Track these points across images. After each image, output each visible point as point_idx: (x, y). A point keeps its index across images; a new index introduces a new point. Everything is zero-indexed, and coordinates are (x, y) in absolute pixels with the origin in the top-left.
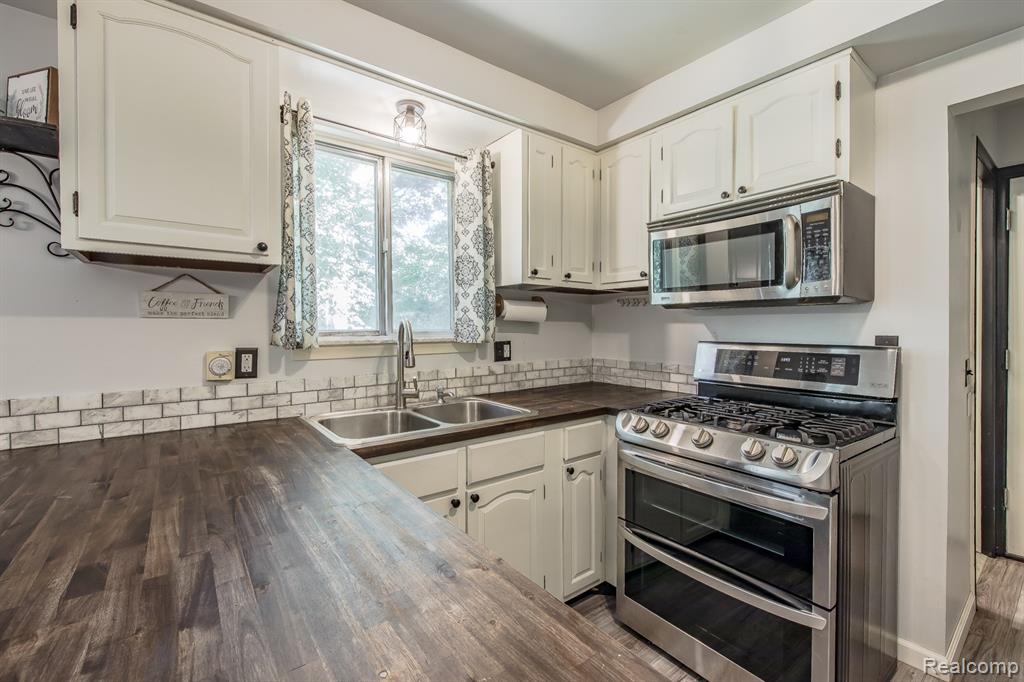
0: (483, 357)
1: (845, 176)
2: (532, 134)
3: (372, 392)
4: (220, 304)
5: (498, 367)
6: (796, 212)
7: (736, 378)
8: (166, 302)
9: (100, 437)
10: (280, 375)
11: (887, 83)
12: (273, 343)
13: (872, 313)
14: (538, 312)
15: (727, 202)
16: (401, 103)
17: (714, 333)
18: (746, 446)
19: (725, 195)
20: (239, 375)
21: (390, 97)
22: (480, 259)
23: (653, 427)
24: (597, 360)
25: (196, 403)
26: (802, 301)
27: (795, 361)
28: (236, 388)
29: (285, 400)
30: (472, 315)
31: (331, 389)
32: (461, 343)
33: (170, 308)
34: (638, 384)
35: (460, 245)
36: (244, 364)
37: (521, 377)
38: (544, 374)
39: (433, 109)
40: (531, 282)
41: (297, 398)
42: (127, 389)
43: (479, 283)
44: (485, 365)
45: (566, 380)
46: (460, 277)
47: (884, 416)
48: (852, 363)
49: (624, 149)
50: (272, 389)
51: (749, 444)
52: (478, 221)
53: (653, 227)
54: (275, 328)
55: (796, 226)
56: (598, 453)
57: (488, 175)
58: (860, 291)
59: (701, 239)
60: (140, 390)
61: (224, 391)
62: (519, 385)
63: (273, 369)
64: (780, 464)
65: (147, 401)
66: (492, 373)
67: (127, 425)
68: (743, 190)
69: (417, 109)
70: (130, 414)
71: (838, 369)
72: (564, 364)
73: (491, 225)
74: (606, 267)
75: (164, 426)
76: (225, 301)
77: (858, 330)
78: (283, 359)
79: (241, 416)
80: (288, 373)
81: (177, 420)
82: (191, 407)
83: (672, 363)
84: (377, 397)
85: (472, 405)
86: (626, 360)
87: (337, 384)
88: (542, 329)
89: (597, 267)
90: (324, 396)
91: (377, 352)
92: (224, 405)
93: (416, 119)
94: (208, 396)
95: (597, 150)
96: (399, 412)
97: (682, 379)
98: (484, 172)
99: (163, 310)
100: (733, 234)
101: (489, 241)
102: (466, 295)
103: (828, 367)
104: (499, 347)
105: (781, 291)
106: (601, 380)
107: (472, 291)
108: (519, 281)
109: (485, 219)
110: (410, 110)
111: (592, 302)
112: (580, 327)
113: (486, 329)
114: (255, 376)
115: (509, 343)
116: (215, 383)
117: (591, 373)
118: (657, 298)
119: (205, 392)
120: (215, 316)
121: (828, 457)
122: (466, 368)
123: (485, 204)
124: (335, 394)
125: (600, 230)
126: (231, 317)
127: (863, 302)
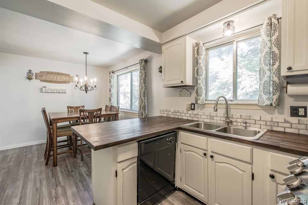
5: (294, 120)
10: (199, 110)
20: (192, 109)
28: (190, 112)
29: (200, 116)
31: (210, 116)
33: (182, 95)
36: (192, 107)
41: (202, 117)
44: (282, 117)
50: (197, 114)
63: (198, 109)
65: (179, 112)
66: (287, 122)
67: (176, 116)
69: (231, 23)
70: (177, 114)
76: (189, 93)
79: (192, 118)
80: (201, 110)
81: (182, 117)
82: (184, 115)
87: (212, 115)
90: (208, 117)
92: (189, 115)
93: (231, 27)
94: (186, 113)
104: (296, 109)
114: (194, 110)
116: (188, 110)
120: (188, 96)
126: (190, 96)
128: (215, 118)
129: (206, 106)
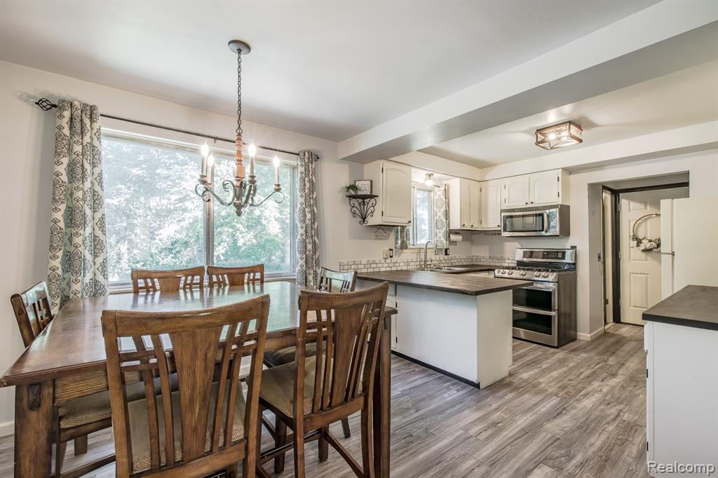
0: (441, 254)
1: (560, 203)
2: (463, 180)
4: (387, 236)
5: (446, 257)
6: (547, 211)
7: (525, 259)
8: (377, 236)
10: (397, 257)
11: (573, 174)
12: (396, 247)
13: (569, 239)
14: (459, 238)
15: (527, 206)
16: (427, 175)
17: (522, 245)
19: (527, 203)
20: (390, 256)
21: (425, 173)
22: (444, 220)
23: (507, 273)
24: (475, 256)
26: (549, 236)
27: (547, 254)
28: (389, 261)
29: (398, 265)
30: (443, 239)
31: (408, 262)
32: (437, 249)
34: (494, 264)
35: (438, 215)
37: (452, 261)
38: (459, 261)
39: (436, 175)
40: (462, 228)
41: (401, 264)
43: (444, 229)
44: (442, 256)
46: (438, 226)
47: (574, 266)
48: (564, 253)
49: (491, 182)
50: (396, 261)
51: (536, 273)
52: (444, 208)
53: (502, 211)
54: (397, 242)
55: (548, 216)
57: (446, 192)
58: (565, 231)
59: (511, 217)
61: (387, 261)
63: (396, 255)
64: (544, 277)
66: (445, 259)
67: (371, 269)
68: (532, 203)
71: (560, 255)
72: (464, 257)
73: (447, 209)
74: (483, 223)
77: (567, 244)
78: (398, 252)
79: (390, 268)
80: (399, 257)
81: (379, 268)
83: (506, 256)
84: (417, 265)
86: (488, 255)
88: (459, 244)
89: (481, 223)
91: (417, 251)
93: (431, 178)
94: (384, 262)
95: (480, 182)
97: (510, 261)
99: (377, 238)
101: (447, 214)
102: (440, 232)
103: (557, 255)
104: (446, 250)
105: (543, 233)
107: (442, 231)
108: (459, 228)
109: (446, 207)
110: (430, 176)
111: (472, 234)
112: (469, 243)
113: (446, 244)
115: (449, 249)
117: (473, 261)
118: (504, 234)
121: (555, 274)
122: (438, 257)
123: (446, 202)
124: (408, 263)
125: (481, 210)
126: (388, 239)
127: (566, 236)
128: (411, 264)
129: (405, 251)
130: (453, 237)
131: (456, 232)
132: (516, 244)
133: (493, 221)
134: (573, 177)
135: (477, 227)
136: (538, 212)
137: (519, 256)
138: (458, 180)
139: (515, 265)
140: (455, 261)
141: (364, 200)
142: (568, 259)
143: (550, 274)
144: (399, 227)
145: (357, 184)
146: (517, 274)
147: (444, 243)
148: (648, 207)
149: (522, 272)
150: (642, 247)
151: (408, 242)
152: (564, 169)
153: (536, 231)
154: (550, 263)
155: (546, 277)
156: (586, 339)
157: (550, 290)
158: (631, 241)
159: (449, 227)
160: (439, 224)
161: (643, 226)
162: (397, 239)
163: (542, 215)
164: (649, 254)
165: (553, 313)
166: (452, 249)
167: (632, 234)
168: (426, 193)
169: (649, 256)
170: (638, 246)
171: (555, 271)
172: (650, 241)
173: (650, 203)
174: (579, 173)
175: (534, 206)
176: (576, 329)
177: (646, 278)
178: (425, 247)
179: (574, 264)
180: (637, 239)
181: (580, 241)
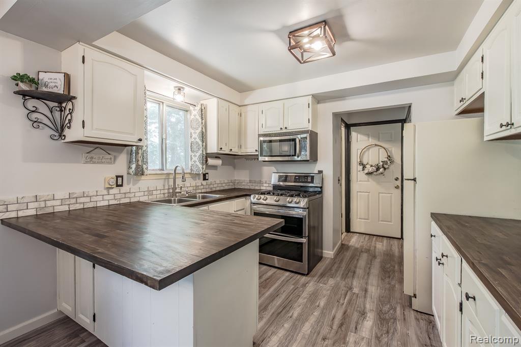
0: (199, 179)
1: (310, 129)
2: (220, 100)
3: (162, 192)
4: (111, 158)
5: (204, 183)
6: (299, 136)
7: (281, 183)
8: (92, 158)
9: (68, 209)
10: (131, 185)
11: (320, 103)
12: (128, 174)
13: (317, 164)
14: (218, 162)
15: (282, 131)
16: (175, 87)
17: (277, 170)
18: (288, 200)
19: (281, 129)
20: (118, 186)
21: (173, 85)
22: (200, 143)
23: (262, 198)
24: (237, 180)
25: (102, 196)
26: (301, 161)
27: (299, 178)
28: (115, 190)
29: (132, 195)
30: (198, 163)
31: (149, 191)
32: (193, 173)
33: (93, 160)
34: (252, 188)
35: (193, 137)
36: (119, 181)
37: (212, 186)
38: (219, 185)
39: (187, 90)
40: (219, 152)
41: (137, 194)
42: (78, 191)
43: (200, 152)
44: (200, 181)
45: (226, 187)
46: (193, 149)
47: (320, 192)
48: (313, 177)
49: (249, 108)
50: (128, 191)
51: (289, 199)
52: (200, 129)
53: (260, 136)
54: (130, 168)
55: (299, 141)
56: (244, 209)
57: (203, 112)
58: (314, 158)
59: (270, 141)
60: (82, 191)
61: (112, 191)
62: (211, 189)
63: (128, 183)
64: (296, 203)
65: (85, 195)
66: (202, 185)
67: (78, 205)
68: (286, 128)
69: (182, 89)
70: (79, 200)
71: (309, 179)
72: (226, 181)
73: (204, 131)
74: (243, 147)
75: (91, 205)
76: (113, 157)
77: (314, 169)
78: (132, 179)
79: (118, 201)
80: (133, 185)
81: (95, 203)
82: (100, 198)
83: (264, 180)
84: (164, 194)
85: (199, 196)
86: (248, 179)
87: (150, 189)
88: (218, 169)
89: (240, 147)
90: (146, 193)
91: (164, 177)
92: (112, 197)
93: (181, 93)
95: (240, 106)
96: (176, 198)
97: (267, 185)
98: (202, 111)
99: (91, 161)
100: (281, 141)
101: (203, 136)
102: (195, 156)
103: (307, 179)
104: (204, 175)
105: (296, 158)
106: (239, 187)
107: (198, 154)
108: (216, 151)
109: (202, 128)
110: (180, 89)
111: (235, 159)
112: (231, 167)
113: (203, 168)
114: (123, 186)
115: (208, 174)
116: (108, 189)
117: (234, 185)
118: (261, 159)
119: (105, 192)
120: (109, 163)
121: (306, 200)
122: (193, 183)
123: (202, 123)
124: (150, 192)
125: (241, 133)
126: (114, 163)
127: (315, 161)
128: (155, 192)
129: (143, 177)
130: (211, 161)
131: (216, 156)
132: (273, 169)
133: (251, 147)
134: (321, 106)
135: (236, 151)
136: (291, 137)
137: (274, 180)
138: (215, 100)
139: (271, 189)
140: (215, 186)
141: (60, 103)
142: (317, 183)
143: (302, 199)
144: (134, 147)
145: (40, 77)
146: (271, 200)
147: (200, 168)
148: (370, 139)
149: (275, 198)
150: (366, 171)
151: (145, 167)
152: (314, 96)
153: (290, 156)
154: (302, 186)
155: (298, 203)
156: (330, 257)
157: (301, 217)
158: (359, 166)
159: (206, 150)
160: (195, 147)
161: (366, 154)
162: (130, 162)
163: (294, 140)
164: (370, 176)
165: (304, 240)
166: (211, 174)
167: (359, 160)
168: (181, 113)
169: (370, 178)
170: (363, 170)
171: (306, 197)
172: (371, 166)
173: (371, 136)
174: (325, 102)
175: (288, 131)
176: (322, 249)
177: (368, 195)
178: (173, 172)
179: (321, 188)
180: (362, 164)
181: (326, 165)
